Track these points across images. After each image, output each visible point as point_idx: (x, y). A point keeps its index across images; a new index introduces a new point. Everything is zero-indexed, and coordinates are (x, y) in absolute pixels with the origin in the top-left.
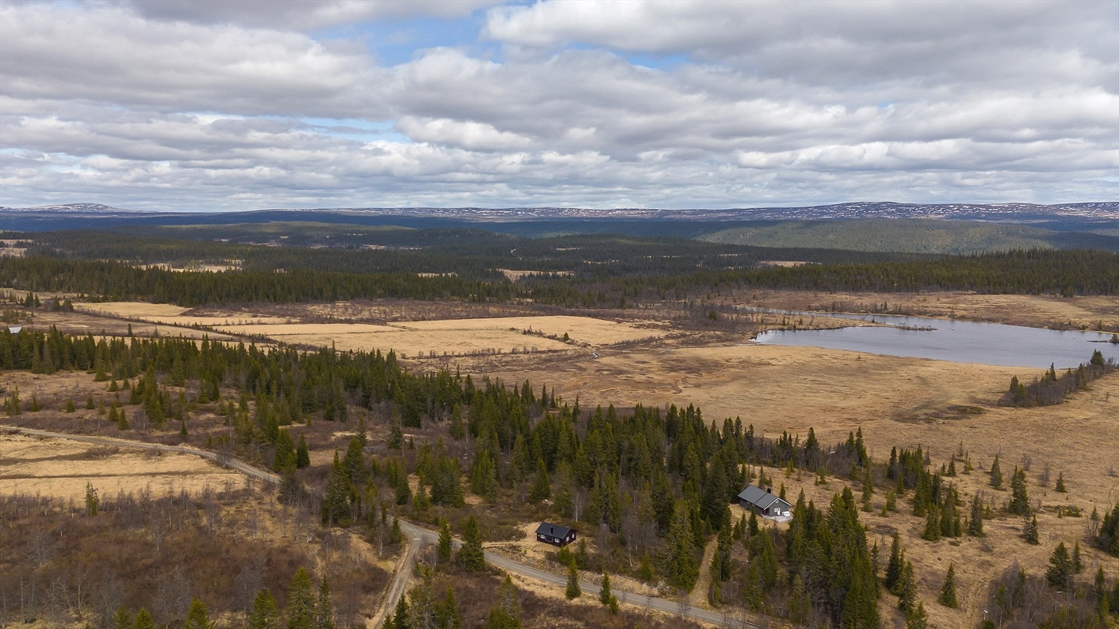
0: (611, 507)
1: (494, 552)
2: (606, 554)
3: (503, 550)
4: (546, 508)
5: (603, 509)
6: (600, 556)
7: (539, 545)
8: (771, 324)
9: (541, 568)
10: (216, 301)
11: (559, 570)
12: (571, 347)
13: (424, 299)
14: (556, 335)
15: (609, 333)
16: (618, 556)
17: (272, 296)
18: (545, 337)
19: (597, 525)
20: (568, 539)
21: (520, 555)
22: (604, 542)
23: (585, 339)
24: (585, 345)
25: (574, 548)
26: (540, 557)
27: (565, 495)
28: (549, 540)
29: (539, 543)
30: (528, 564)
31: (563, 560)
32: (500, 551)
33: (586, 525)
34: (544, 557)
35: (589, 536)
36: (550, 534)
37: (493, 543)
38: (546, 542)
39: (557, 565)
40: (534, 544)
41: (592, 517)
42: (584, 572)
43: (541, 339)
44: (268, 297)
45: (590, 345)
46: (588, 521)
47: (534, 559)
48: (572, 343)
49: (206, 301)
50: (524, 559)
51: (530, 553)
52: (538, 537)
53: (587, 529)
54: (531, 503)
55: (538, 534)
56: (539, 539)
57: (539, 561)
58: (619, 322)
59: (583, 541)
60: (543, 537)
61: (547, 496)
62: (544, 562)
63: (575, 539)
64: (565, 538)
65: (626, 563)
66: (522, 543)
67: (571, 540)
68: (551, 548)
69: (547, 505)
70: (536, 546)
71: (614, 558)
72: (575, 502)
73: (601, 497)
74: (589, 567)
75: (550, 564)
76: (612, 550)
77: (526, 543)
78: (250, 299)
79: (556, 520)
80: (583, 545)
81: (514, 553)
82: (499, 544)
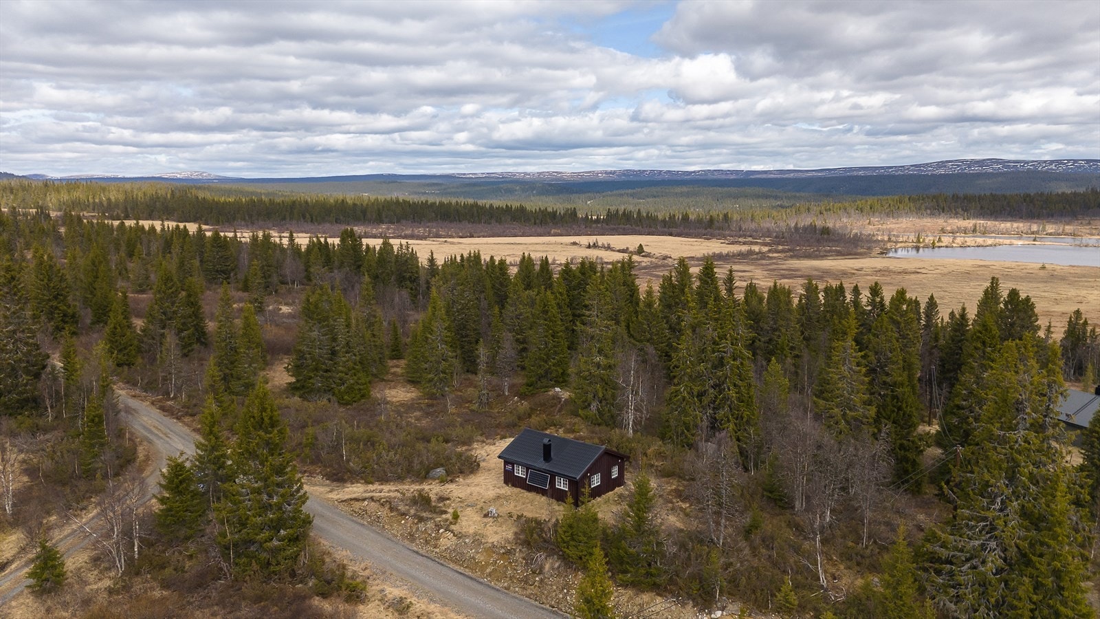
0: (733, 393)
1: (363, 513)
2: (725, 532)
3: (391, 509)
4: (555, 405)
5: (706, 400)
6: (700, 538)
7: (507, 498)
8: (901, 242)
9: (497, 575)
10: (244, 220)
11: (554, 582)
12: (645, 259)
13: (480, 222)
14: (627, 248)
15: (695, 248)
16: (768, 541)
17: (308, 216)
18: (614, 251)
19: (690, 446)
20: (596, 481)
21: (438, 527)
22: (717, 493)
23: (665, 252)
24: (665, 258)
25: (615, 509)
26: (500, 534)
27: (598, 365)
28: (537, 484)
29: (508, 490)
30: (456, 557)
31: (572, 552)
32: (384, 512)
33: (656, 446)
34: (510, 536)
35: (665, 474)
36: (541, 464)
37: (376, 486)
38: (530, 489)
39: (550, 564)
40: (491, 493)
41: (673, 423)
42: (646, 597)
43: (609, 253)
44: (304, 217)
45: (670, 257)
46: (663, 438)
47: (477, 540)
48: (648, 255)
49: (234, 219)
50: (447, 541)
51: (470, 523)
52: (506, 472)
53: (660, 455)
54: (523, 396)
55: (506, 463)
56: (510, 479)
57: (492, 549)
58: (708, 239)
59: (642, 490)
60: (520, 472)
61: (562, 381)
62: (509, 552)
63: (620, 482)
64: (587, 477)
65: (799, 570)
66: (458, 490)
67: (609, 484)
68: (538, 507)
69: (557, 398)
70: (498, 497)
71: (754, 549)
72: (627, 381)
73: (702, 367)
74: (662, 580)
75: (529, 561)
76: (747, 520)
77: (469, 490)
78: (284, 219)
79: (573, 431)
80: (641, 502)
81: (421, 519)
82: (387, 490)
